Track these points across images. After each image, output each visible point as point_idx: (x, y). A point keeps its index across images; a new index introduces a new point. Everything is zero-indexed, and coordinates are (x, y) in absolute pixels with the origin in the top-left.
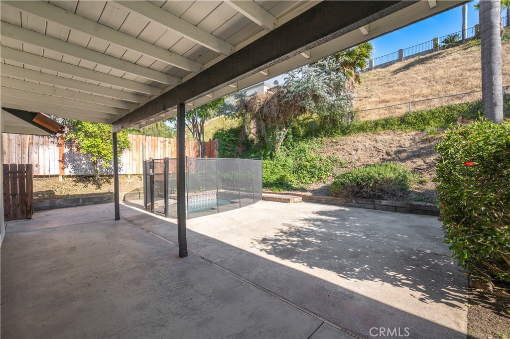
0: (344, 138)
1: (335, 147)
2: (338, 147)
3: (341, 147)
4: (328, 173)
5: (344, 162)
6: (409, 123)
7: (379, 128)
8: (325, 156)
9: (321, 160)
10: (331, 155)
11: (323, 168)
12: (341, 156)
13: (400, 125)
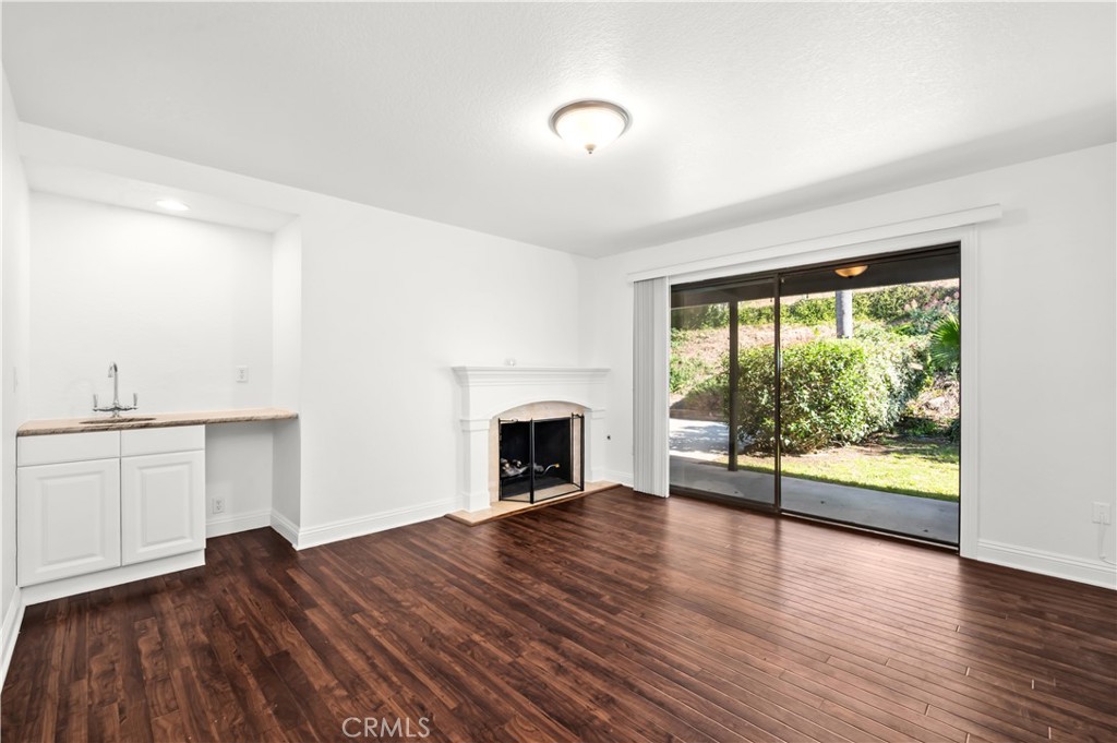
0: (715, 331)
1: (704, 345)
2: (706, 345)
3: (710, 345)
4: (688, 382)
5: (710, 366)
6: (800, 315)
7: (764, 320)
8: (688, 357)
9: (680, 363)
10: (696, 356)
11: (683, 375)
12: (708, 358)
13: (789, 317)
